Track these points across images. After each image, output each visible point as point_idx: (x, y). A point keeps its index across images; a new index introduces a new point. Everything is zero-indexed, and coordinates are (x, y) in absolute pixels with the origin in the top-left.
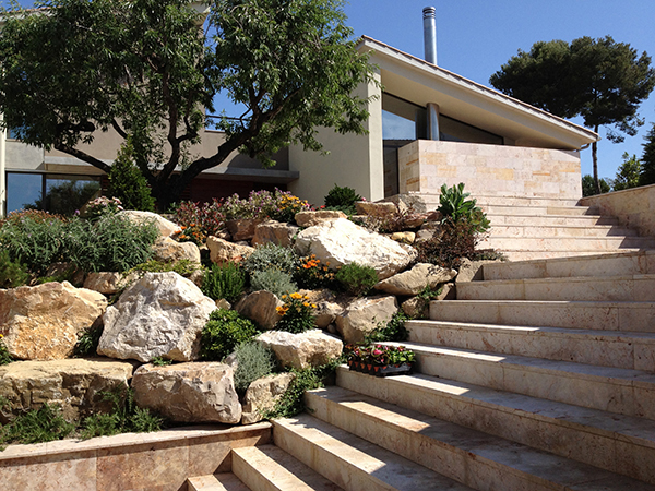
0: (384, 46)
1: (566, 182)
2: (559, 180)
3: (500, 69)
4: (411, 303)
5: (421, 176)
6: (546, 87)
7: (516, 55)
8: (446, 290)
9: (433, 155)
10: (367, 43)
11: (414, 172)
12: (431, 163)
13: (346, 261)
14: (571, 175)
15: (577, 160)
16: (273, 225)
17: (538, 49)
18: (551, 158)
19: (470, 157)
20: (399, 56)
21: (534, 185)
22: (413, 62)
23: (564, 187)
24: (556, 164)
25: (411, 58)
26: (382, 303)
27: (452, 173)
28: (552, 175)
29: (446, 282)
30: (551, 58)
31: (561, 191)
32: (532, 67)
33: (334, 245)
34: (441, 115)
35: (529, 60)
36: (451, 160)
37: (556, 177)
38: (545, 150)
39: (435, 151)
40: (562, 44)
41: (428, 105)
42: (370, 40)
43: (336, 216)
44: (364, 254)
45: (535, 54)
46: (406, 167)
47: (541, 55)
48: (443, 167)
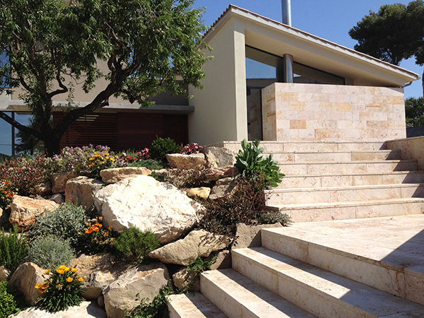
0: (247, 12)
1: (393, 112)
2: (387, 110)
3: (356, 25)
4: (179, 275)
5: (277, 111)
6: (389, 37)
7: (368, 15)
8: (220, 258)
9: (286, 94)
10: (233, 10)
11: (272, 107)
12: (285, 100)
13: (130, 224)
14: (397, 106)
15: (402, 95)
16: (80, 182)
17: (383, 10)
18: (381, 93)
19: (316, 95)
20: (258, 20)
21: (367, 115)
22: (270, 24)
23: (391, 116)
24: (385, 98)
25: (268, 20)
26: (149, 277)
27: (302, 107)
28: (381, 106)
29: (222, 250)
30: (393, 16)
31: (388, 119)
32: (379, 23)
33: (123, 206)
34: (294, 62)
35: (377, 18)
36: (300, 98)
37: (385, 108)
38: (376, 88)
39: (288, 91)
40: (400, 5)
41: (284, 55)
42: (236, 8)
43: (139, 173)
44: (149, 216)
45: (382, 14)
46: (266, 103)
47: (386, 14)
48: (295, 103)
